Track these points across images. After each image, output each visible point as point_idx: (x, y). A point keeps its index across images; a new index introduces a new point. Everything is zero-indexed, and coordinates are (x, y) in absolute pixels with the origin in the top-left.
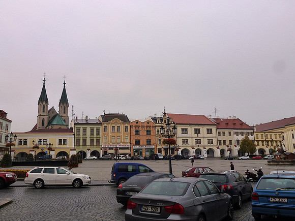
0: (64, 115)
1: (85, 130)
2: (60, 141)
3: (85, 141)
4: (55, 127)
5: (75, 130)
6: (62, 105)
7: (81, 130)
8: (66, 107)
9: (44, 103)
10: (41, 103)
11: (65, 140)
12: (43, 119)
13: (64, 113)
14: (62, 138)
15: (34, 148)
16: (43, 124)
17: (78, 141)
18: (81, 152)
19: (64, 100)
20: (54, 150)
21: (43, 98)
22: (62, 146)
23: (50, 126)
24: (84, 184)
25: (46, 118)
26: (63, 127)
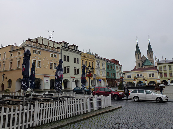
0: (151, 59)
1: (165, 67)
2: (150, 74)
3: (166, 74)
4: (146, 67)
5: (158, 68)
6: (149, 53)
7: (163, 67)
8: (152, 54)
9: (138, 54)
10: (137, 54)
11: (153, 74)
12: (139, 63)
13: (151, 58)
14: (151, 73)
15: (135, 79)
16: (139, 66)
17: (161, 74)
18: (164, 81)
19: (150, 50)
20: (147, 80)
21: (138, 51)
22: (151, 78)
23: (143, 67)
24: (163, 100)
25: (140, 62)
26: (151, 66)
